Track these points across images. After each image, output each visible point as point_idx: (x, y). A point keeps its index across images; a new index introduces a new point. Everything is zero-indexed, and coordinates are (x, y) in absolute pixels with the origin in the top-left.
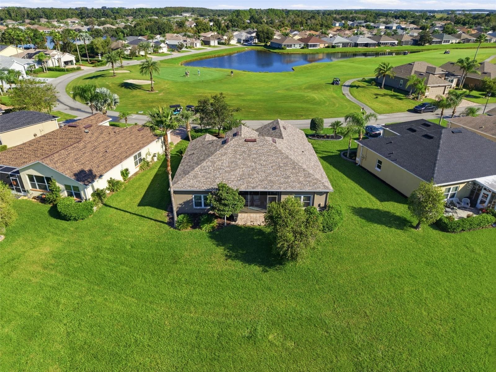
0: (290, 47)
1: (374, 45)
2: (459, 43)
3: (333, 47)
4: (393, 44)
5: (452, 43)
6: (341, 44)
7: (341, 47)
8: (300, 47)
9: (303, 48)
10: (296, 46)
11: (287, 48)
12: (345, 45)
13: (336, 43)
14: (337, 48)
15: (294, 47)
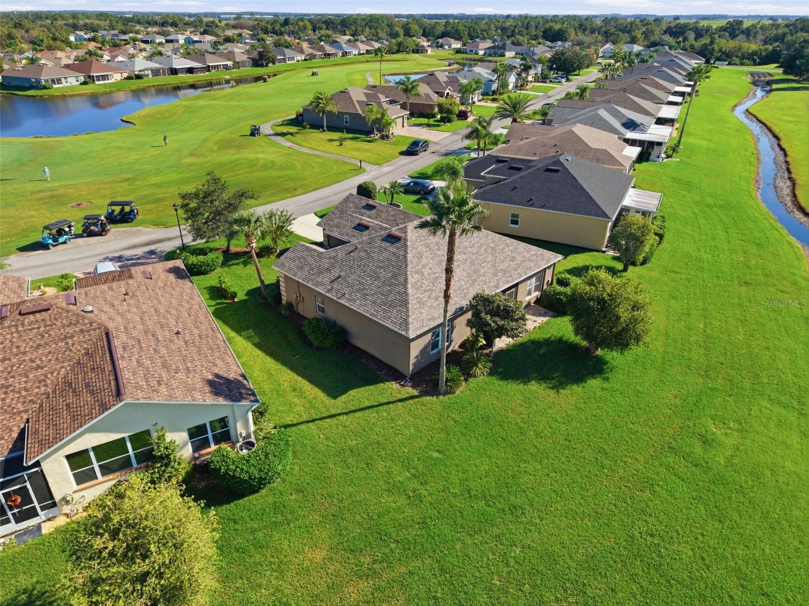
0: (58, 84)
1: (201, 70)
2: (305, 60)
3: (139, 77)
4: (226, 67)
5: (298, 61)
6: (150, 72)
7: (150, 76)
8: (77, 81)
9: (85, 83)
10: (69, 80)
11: (55, 86)
12: (156, 72)
13: (140, 71)
14: (145, 79)
15: (67, 82)
